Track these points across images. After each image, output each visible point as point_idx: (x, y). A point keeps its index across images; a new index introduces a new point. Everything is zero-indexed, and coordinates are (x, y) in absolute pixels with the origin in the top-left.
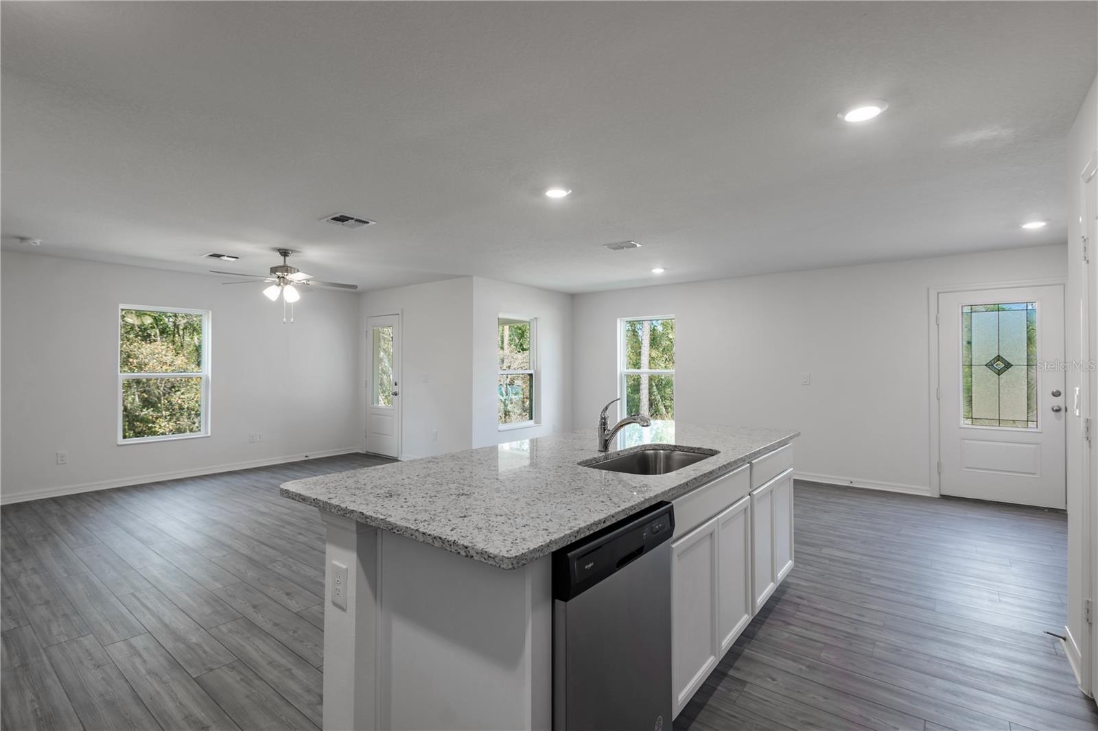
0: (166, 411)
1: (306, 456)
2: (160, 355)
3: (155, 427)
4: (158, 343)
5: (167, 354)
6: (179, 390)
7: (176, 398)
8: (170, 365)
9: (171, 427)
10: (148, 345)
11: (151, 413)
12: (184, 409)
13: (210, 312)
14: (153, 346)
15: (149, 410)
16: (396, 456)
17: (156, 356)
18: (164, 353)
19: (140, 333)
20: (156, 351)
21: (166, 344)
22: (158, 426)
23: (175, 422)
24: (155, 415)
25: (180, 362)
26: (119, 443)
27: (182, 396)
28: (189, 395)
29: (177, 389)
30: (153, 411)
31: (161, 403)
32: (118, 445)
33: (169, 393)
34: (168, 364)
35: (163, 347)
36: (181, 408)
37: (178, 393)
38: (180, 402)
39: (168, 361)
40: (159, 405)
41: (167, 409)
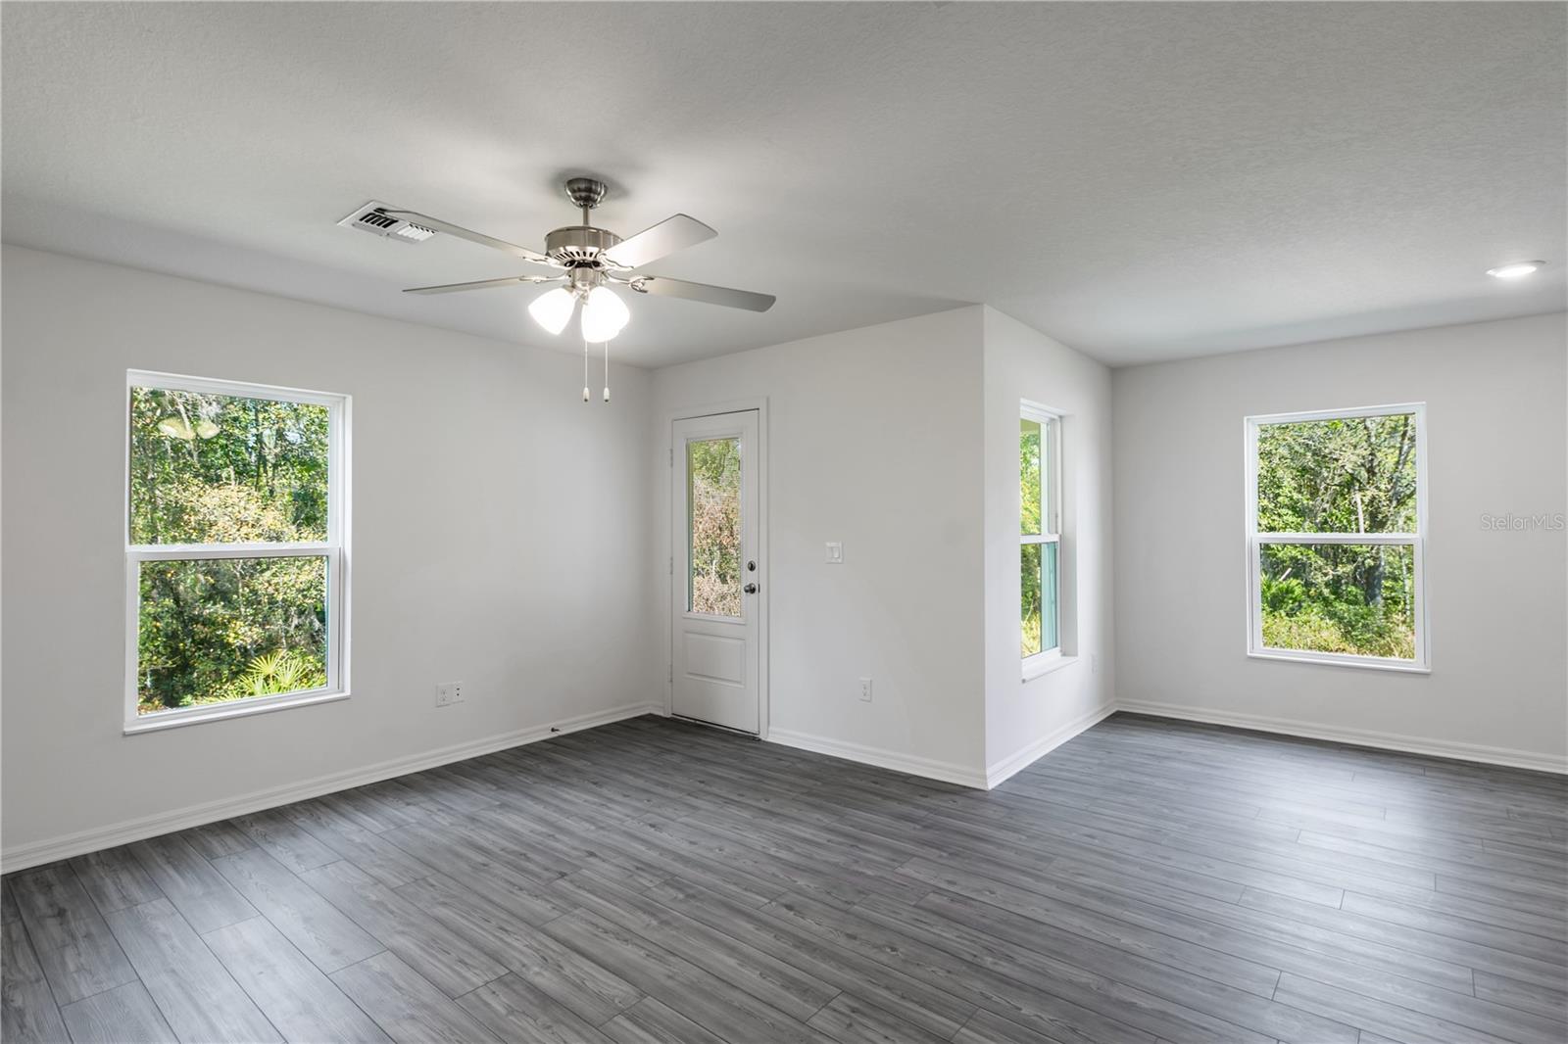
0: (246, 606)
1: (553, 730)
2: (237, 508)
3: (228, 636)
4: (232, 487)
5: (247, 506)
6: (268, 569)
7: (261, 582)
8: (253, 526)
9: (255, 637)
10: (216, 490)
11: (221, 611)
12: (277, 602)
13: (349, 399)
14: (223, 493)
15: (218, 606)
16: (755, 731)
17: (230, 509)
18: (242, 504)
19: (202, 471)
20: (230, 501)
21: (246, 488)
22: (233, 635)
23: (262, 625)
24: (227, 614)
25: (271, 521)
26: (127, 729)
27: (275, 580)
28: (286, 578)
29: (264, 566)
30: (224, 606)
31: (237, 593)
32: (125, 735)
33: (252, 575)
34: (251, 523)
35: (242, 494)
36: (272, 602)
37: (268, 574)
38: (271, 590)
39: (249, 519)
40: (235, 596)
41: (249, 603)
